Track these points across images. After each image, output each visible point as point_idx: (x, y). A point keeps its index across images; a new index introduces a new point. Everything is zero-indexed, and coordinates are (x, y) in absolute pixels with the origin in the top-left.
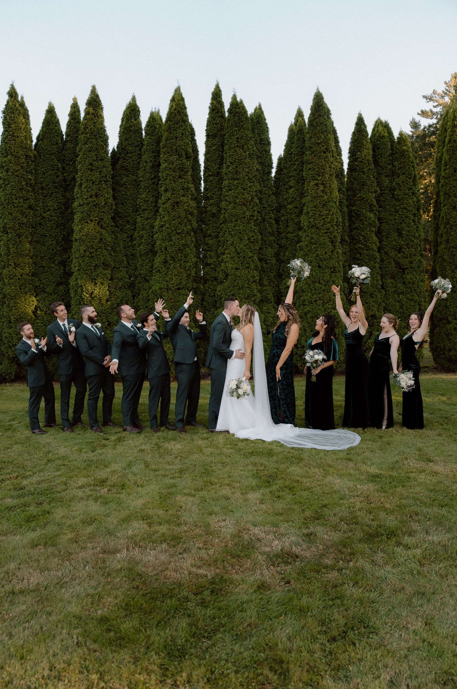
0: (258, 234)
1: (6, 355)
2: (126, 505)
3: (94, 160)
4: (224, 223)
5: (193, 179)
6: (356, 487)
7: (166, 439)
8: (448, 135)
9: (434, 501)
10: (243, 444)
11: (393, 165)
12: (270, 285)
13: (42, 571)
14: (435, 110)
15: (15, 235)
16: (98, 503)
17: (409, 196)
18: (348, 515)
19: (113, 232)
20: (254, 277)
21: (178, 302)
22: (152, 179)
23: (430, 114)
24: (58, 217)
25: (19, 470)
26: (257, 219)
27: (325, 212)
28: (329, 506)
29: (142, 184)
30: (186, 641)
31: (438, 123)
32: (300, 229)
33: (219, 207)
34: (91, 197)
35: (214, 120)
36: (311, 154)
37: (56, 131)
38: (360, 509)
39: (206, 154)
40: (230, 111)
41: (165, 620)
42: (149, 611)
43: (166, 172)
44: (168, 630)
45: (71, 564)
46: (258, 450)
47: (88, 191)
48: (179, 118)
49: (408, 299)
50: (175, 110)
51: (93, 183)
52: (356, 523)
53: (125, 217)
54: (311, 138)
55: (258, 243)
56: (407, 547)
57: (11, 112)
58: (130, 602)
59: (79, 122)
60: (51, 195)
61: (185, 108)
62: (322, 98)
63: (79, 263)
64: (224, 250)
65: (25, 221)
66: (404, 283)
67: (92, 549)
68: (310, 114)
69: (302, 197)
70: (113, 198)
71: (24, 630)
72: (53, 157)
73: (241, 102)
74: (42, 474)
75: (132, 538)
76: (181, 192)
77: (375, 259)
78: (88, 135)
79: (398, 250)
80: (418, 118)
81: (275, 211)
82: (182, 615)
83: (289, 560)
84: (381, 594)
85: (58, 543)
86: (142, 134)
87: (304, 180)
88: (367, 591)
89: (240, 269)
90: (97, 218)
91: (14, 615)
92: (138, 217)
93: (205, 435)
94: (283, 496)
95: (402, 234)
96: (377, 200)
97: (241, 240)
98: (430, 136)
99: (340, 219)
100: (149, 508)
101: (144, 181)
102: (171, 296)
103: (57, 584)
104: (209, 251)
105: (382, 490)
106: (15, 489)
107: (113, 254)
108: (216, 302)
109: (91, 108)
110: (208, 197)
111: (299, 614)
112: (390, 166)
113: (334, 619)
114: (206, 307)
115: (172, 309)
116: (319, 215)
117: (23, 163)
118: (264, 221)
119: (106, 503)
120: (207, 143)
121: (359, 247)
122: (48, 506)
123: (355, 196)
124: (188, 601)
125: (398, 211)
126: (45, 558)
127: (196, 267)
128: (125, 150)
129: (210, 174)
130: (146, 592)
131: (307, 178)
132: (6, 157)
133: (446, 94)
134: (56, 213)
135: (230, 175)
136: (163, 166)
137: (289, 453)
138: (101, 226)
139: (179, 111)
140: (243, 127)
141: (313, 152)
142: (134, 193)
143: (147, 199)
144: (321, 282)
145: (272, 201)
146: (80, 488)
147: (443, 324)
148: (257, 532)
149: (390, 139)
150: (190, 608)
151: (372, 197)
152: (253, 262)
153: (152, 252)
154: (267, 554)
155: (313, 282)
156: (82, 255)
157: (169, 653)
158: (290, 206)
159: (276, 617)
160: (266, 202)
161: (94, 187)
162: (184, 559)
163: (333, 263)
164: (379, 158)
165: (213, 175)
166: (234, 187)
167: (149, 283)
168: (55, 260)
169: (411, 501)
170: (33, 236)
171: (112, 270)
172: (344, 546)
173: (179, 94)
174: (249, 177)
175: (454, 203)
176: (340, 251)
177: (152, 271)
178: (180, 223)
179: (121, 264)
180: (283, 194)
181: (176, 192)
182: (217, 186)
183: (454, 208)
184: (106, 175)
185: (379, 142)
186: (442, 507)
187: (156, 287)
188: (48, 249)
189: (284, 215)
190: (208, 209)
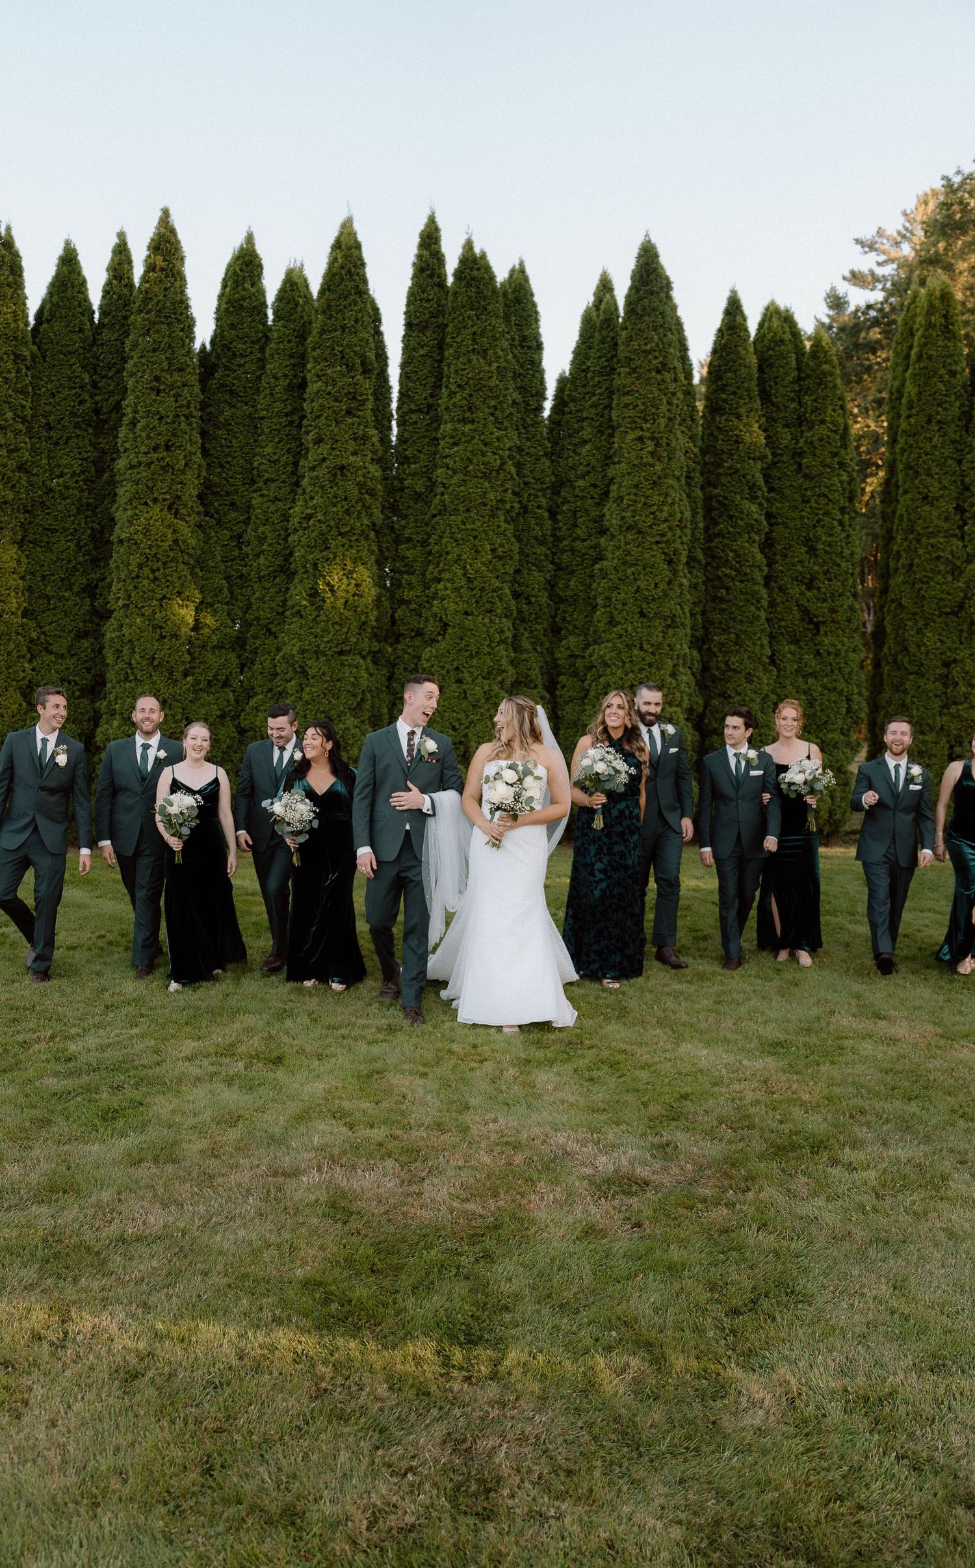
0: (513, 540)
2: (293, 1092)
3: (163, 370)
4: (440, 514)
5: (377, 420)
6: (741, 1064)
9: (893, 1089)
11: (799, 402)
12: (535, 649)
13: (164, 1205)
14: (880, 271)
16: (235, 1087)
17: (833, 469)
18: (732, 1112)
19: (200, 526)
20: (502, 632)
21: (338, 680)
22: (287, 415)
23: (870, 278)
24: (82, 491)
25: (53, 1024)
26: (512, 507)
27: (657, 499)
28: (693, 1097)
29: (266, 426)
31: (886, 300)
32: (603, 532)
33: (430, 479)
34: (155, 449)
35: (423, 292)
36: (629, 374)
37: (80, 303)
38: (756, 1103)
39: (403, 366)
40: (458, 274)
41: (426, 1283)
43: (320, 401)
44: (435, 1299)
45: (218, 1194)
47: (149, 437)
48: (351, 285)
49: (824, 687)
50: (342, 268)
51: (161, 419)
52: (751, 1127)
53: (228, 493)
54: (630, 339)
55: (511, 559)
56: (851, 1167)
58: (352, 1256)
59: (130, 286)
60: (66, 443)
61: (363, 265)
62: (656, 256)
63: (126, 590)
64: (440, 572)
65: (11, 497)
66: (818, 653)
67: (252, 1168)
68: (631, 289)
69: (607, 465)
70: (202, 453)
71: (168, 1299)
72: (72, 361)
73: (483, 256)
74: (102, 1032)
75: (323, 1151)
76: (351, 445)
77: (758, 601)
78: (152, 315)
79: (806, 584)
80: (843, 288)
81: (549, 492)
82: (454, 1276)
83: (633, 1189)
84: (811, 1242)
85: (181, 1157)
86: (266, 315)
87: (613, 428)
88: (784, 1238)
89: (472, 614)
90: (168, 496)
91: (140, 1276)
92: (255, 495)
94: (599, 1078)
95: (816, 550)
96: (765, 476)
97: (477, 552)
98: (869, 329)
99: (688, 514)
100: (341, 1098)
101: (270, 418)
102: (325, 669)
103: (203, 1226)
104: (407, 572)
105: (791, 1068)
106: (57, 1060)
107: (200, 574)
109: (159, 258)
110: (407, 458)
111: (668, 1274)
112: (794, 405)
113: (731, 1281)
115: (325, 694)
116: (645, 504)
117: (9, 372)
118: (525, 512)
119: (251, 1088)
121: (726, 575)
122: (136, 1091)
123: (719, 465)
125: (808, 501)
126: (164, 1184)
128: (229, 349)
129: (413, 407)
130: (376, 1240)
131: (619, 425)
133: (904, 237)
134: (77, 482)
135: (456, 413)
136: (313, 387)
138: (177, 513)
139: (349, 271)
140: (485, 309)
141: (634, 370)
142: (248, 444)
143: (276, 457)
144: (645, 646)
145: (543, 471)
146: (190, 1059)
148: (563, 1140)
149: (796, 346)
151: (755, 471)
152: (501, 600)
153: (284, 572)
154: (590, 1179)
155: (627, 646)
156: (133, 575)
158: (581, 483)
159: (628, 1279)
160: (531, 472)
161: (163, 428)
163: (671, 606)
164: (770, 386)
165: (420, 411)
166: (463, 439)
167: (276, 638)
168: (74, 584)
169: (850, 1090)
170: (26, 531)
171: (197, 608)
172: (733, 1165)
173: (349, 234)
174: (496, 418)
175: (926, 487)
176: (685, 582)
177: (283, 613)
178: (347, 512)
179: (217, 596)
180: (565, 456)
181: (339, 444)
182: (428, 434)
183: (926, 497)
184: (189, 402)
185: (771, 352)
186: (909, 1100)
187: (292, 648)
188: (58, 559)
189: (569, 502)
190: (405, 482)
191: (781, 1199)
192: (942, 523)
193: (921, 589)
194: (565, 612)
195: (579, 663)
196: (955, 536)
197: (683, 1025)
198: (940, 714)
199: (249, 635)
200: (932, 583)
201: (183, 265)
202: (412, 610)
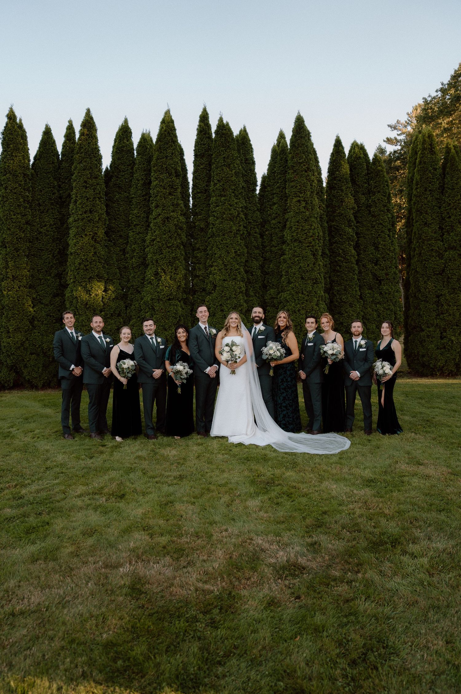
0: (244, 247)
1: (5, 363)
2: (126, 515)
3: (88, 178)
4: (211, 237)
5: (183, 196)
6: (353, 492)
7: (162, 445)
8: (418, 157)
9: (431, 505)
10: (238, 449)
11: (369, 184)
12: (256, 295)
13: (43, 589)
14: (399, 138)
15: (13, 249)
16: (98, 512)
17: (384, 212)
18: (349, 522)
19: (106, 246)
20: (241, 288)
21: (168, 312)
22: (143, 196)
23: (395, 141)
24: (54, 232)
25: (18, 478)
26: (243, 233)
27: (307, 227)
28: (329, 513)
29: (134, 201)
30: (199, 669)
31: (402, 149)
32: (284, 242)
33: (207, 222)
34: (85, 212)
35: (202, 141)
36: (293, 173)
37: (52, 151)
38: (361, 516)
39: (194, 173)
40: (216, 132)
41: (175, 644)
42: (157, 634)
43: (157, 189)
44: (178, 656)
45: (73, 581)
46: (252, 456)
47: (82, 207)
48: (169, 138)
49: (384, 308)
50: (165, 131)
51: (88, 199)
52: (359, 531)
53: (118, 231)
54: (293, 157)
55: (244, 256)
56: (413, 556)
57: (9, 134)
58: (136, 624)
59: (74, 142)
60: (47, 212)
61: (175, 130)
62: (303, 121)
63: (74, 275)
64: (212, 263)
65: (23, 236)
66: (381, 293)
67: (94, 563)
68: (292, 136)
69: (285, 213)
70: (106, 214)
71: (25, 659)
72: (49, 176)
73: (228, 124)
74: (40, 482)
75: (134, 551)
76: (171, 208)
77: (354, 271)
78: (83, 155)
79: (375, 263)
80: (384, 145)
81: (260, 226)
82: (192, 638)
83: (297, 573)
84: (395, 608)
85: (59, 557)
86: (134, 154)
87: (287, 197)
88: (380, 605)
89: (227, 280)
90: (91, 233)
91: (14, 641)
92: (130, 231)
93: (199, 441)
94: (282, 502)
95: (378, 248)
96: (354, 216)
97: (228, 253)
98: (395, 161)
99: (321, 234)
100: (149, 518)
101: (136, 198)
102: (162, 307)
103: (59, 603)
104: (198, 263)
105: (378, 495)
106: (14, 498)
107: (107, 267)
109: (86, 130)
110: (197, 213)
111: (314, 635)
112: (366, 185)
113: (351, 639)
115: (163, 318)
116: (302, 229)
117: (21, 181)
118: (249, 235)
119: (106, 513)
120: (195, 162)
121: (339, 260)
122: (47, 516)
123: (334, 212)
124: (197, 621)
125: (374, 227)
126: (46, 575)
127: (185, 279)
128: (118, 168)
129: (198, 191)
130: (152, 611)
131: (290, 195)
132: (5, 175)
133: (408, 123)
134: (52, 228)
135: (217, 192)
136: (154, 183)
137: (283, 458)
138: (95, 240)
139: (169, 132)
140: (229, 147)
141: (295, 171)
142: (127, 209)
143: (139, 215)
144: (304, 292)
145: (257, 217)
146: (79, 496)
147: (417, 331)
148: (260, 542)
149: (366, 160)
150: (200, 629)
151: (350, 214)
152: (240, 274)
153: (144, 265)
154: (273, 566)
155: (296, 292)
156: (77, 268)
157: (181, 684)
158: (274, 222)
159: (291, 639)
160: (251, 217)
161: (89, 203)
162: (189, 573)
163: (315, 274)
164: (355, 177)
165: (201, 192)
166: (221, 204)
167: (141, 294)
168: (52, 273)
169: (409, 506)
170: (30, 250)
172: (350, 556)
173: (168, 117)
174: (235, 194)
175: (425, 219)
176: (321, 263)
177: (143, 282)
178: (170, 237)
179: (114, 276)
180: (267, 210)
181: (166, 208)
182: (205, 202)
183: (426, 223)
184: (100, 192)
185: (355, 163)
186: (440, 511)
187: (148, 298)
188: (44, 262)
189: (268, 230)
190: (196, 224)
191: (377, 578)
192: (433, 234)
193: (425, 264)
194: (268, 278)
195: (275, 301)
196: (439, 240)
197: (324, 471)
198: (436, 318)
199: (129, 293)
200: (430, 261)
201: (96, 132)
202: (200, 280)
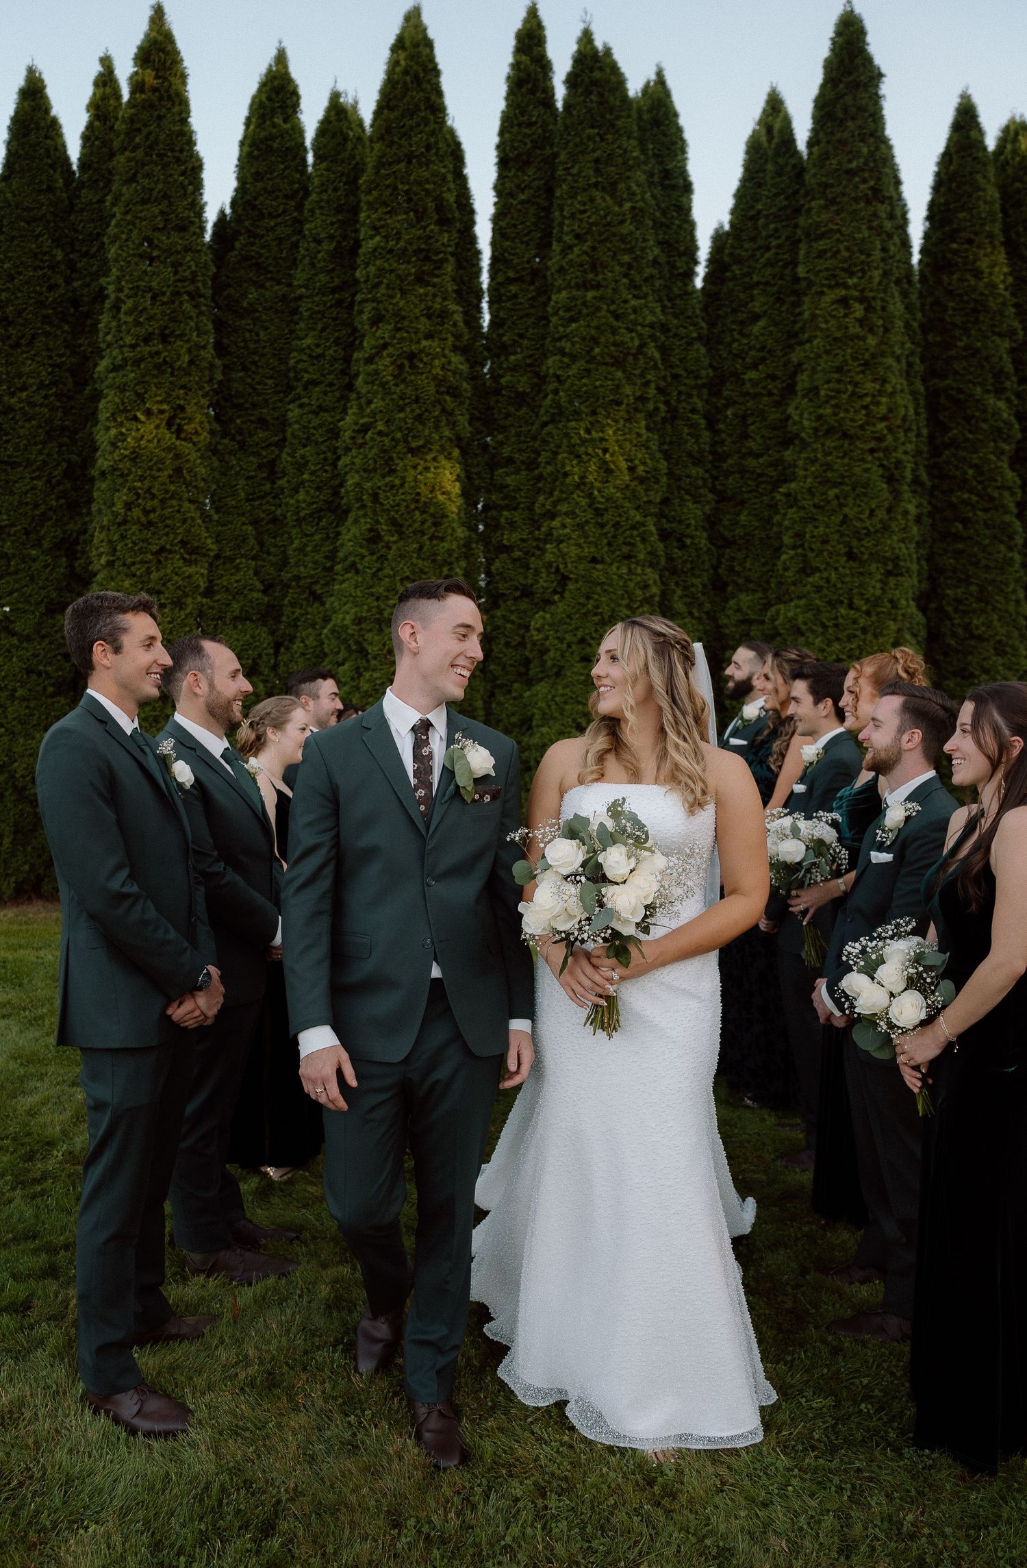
0: (659, 455)
3: (156, 229)
4: (552, 421)
5: (460, 290)
12: (690, 613)
19: (214, 451)
22: (333, 291)
24: (53, 409)
26: (657, 409)
27: (870, 386)
29: (304, 306)
32: (788, 440)
33: (538, 373)
34: (147, 340)
35: (522, 114)
36: (825, 207)
37: (48, 151)
39: (496, 219)
40: (571, 83)
43: (378, 263)
47: (137, 323)
51: (154, 297)
53: (254, 406)
55: (657, 482)
61: (437, 73)
63: (110, 542)
64: (555, 504)
69: (790, 346)
70: (216, 349)
72: (38, 230)
73: (608, 52)
76: (424, 325)
77: (1011, 538)
78: (140, 154)
81: (705, 391)
86: (304, 160)
87: (798, 291)
89: (602, 562)
90: (165, 407)
92: (291, 406)
96: (1014, 360)
97: (608, 471)
99: (911, 413)
101: (311, 297)
104: (507, 507)
107: (216, 517)
108: (527, 662)
109: (150, 73)
110: (504, 347)
114: (495, 679)
116: (853, 394)
118: (674, 418)
120: (499, 188)
121: (963, 502)
123: (949, 345)
127: (467, 557)
128: (254, 207)
129: (511, 274)
131: (810, 284)
134: (45, 397)
135: (574, 275)
136: (368, 246)
138: (179, 431)
139: (416, 78)
140: (613, 125)
141: (833, 202)
142: (281, 336)
143: (319, 351)
144: (857, 602)
145: (697, 360)
151: (1002, 354)
152: (644, 540)
153: (333, 512)
155: (830, 603)
156: (119, 519)
158: (752, 375)
160: (681, 360)
161: (157, 310)
163: (893, 543)
164: (1018, 234)
165: (520, 279)
166: (585, 311)
167: (323, 604)
168: (43, 537)
171: (211, 564)
173: (416, 29)
174: (631, 281)
176: (912, 509)
177: (331, 568)
178: (419, 418)
179: (239, 547)
180: (728, 339)
181: (406, 323)
182: (532, 311)
184: (194, 273)
185: (1018, 185)
187: (345, 616)
188: (21, 503)
189: (735, 403)
190: (503, 381)
194: (733, 559)
199: (286, 602)
201: (184, 84)
202: (515, 560)
